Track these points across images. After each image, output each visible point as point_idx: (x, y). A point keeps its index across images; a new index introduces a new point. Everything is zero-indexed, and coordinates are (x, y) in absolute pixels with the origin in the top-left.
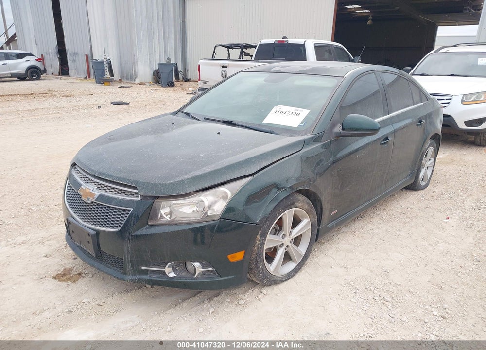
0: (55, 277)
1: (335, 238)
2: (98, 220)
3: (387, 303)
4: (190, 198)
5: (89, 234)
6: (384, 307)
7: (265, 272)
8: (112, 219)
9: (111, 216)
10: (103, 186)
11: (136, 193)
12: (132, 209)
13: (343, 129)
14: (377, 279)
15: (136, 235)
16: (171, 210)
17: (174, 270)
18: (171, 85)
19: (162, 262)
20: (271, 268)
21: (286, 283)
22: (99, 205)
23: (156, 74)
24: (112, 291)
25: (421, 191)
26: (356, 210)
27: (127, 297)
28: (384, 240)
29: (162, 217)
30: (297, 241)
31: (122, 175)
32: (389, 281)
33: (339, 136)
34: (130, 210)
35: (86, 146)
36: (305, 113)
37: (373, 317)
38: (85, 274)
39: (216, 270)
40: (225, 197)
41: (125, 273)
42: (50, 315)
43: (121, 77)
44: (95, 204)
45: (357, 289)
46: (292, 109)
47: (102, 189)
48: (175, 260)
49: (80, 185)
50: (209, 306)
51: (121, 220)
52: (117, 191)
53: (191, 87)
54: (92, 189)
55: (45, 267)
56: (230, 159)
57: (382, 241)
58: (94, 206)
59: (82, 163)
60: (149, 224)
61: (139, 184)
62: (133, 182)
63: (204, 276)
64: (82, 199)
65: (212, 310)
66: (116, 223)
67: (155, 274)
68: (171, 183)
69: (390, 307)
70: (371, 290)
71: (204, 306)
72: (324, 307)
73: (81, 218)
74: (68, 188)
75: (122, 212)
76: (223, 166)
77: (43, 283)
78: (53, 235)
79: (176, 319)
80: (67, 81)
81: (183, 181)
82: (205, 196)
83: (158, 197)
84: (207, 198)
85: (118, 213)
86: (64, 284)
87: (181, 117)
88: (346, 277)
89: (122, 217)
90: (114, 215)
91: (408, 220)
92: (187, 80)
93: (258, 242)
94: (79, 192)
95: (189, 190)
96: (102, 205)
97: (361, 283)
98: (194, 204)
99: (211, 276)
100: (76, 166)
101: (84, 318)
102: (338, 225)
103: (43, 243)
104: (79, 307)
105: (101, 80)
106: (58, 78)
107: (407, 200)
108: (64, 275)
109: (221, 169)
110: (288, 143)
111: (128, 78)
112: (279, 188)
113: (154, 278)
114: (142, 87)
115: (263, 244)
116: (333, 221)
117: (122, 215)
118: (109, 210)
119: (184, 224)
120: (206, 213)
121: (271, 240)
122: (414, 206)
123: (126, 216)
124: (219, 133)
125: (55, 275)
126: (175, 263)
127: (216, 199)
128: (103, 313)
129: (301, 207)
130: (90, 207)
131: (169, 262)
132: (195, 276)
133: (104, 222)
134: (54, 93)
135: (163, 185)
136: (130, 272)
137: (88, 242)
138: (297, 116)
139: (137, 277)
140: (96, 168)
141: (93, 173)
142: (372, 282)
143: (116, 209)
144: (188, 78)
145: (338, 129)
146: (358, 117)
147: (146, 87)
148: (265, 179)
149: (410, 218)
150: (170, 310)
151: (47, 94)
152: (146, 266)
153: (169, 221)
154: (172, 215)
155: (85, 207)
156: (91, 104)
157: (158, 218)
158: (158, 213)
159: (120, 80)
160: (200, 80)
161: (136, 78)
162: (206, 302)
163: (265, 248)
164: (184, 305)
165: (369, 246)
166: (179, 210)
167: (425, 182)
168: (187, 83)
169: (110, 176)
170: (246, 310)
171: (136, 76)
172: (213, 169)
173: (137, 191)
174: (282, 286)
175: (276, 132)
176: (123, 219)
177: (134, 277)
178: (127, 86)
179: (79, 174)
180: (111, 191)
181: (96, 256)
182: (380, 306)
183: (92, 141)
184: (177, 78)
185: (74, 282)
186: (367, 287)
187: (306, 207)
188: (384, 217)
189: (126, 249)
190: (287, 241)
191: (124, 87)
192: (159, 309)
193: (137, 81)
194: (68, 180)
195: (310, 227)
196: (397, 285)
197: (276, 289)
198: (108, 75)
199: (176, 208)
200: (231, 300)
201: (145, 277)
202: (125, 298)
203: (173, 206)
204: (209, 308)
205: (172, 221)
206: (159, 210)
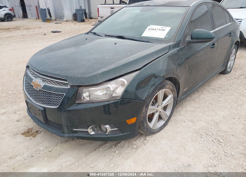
0: (23, 134)
1: (184, 104)
2: (44, 101)
3: (221, 143)
4: (102, 86)
5: (39, 110)
6: (220, 146)
7: (148, 128)
8: (53, 100)
9: (52, 98)
10: (46, 80)
11: (67, 84)
12: (65, 94)
13: (192, 38)
14: (212, 128)
15: (69, 110)
16: (89, 93)
17: (94, 130)
18: (83, 21)
19: (86, 126)
20: (151, 125)
21: (159, 133)
22: (44, 92)
23: (74, 15)
24: (57, 142)
25: (228, 74)
26: (196, 87)
27: (66, 146)
28: (212, 104)
29: (84, 98)
30: (165, 108)
31: (57, 72)
32: (220, 129)
33: (189, 43)
34: (64, 95)
35: (35, 55)
36: (168, 29)
37: (214, 153)
38: (41, 132)
39: (119, 130)
40: (123, 84)
41: (63, 133)
42: (20, 159)
43: (56, 18)
44: (42, 91)
45: (202, 135)
46: (159, 27)
47: (45, 81)
48: (94, 125)
49: (32, 79)
50: (115, 149)
51: (58, 101)
52: (55, 83)
53: (94, 22)
54: (39, 82)
55: (17, 127)
56: (124, 60)
57: (211, 105)
58: (41, 93)
59: (32, 65)
60: (76, 103)
61: (68, 78)
62: (64, 76)
63: (112, 133)
64: (34, 88)
65: (117, 152)
66: (55, 103)
67: (82, 133)
68: (89, 77)
69: (223, 146)
70: (210, 135)
71: (113, 150)
72: (184, 147)
73: (34, 99)
74: (26, 81)
75: (59, 96)
76: (121, 65)
77: (16, 138)
78: (22, 108)
79: (96, 159)
80: (27, 21)
81: (96, 75)
82: (111, 84)
83: (81, 86)
84: (112, 85)
85: (56, 96)
86: (28, 138)
87: (91, 36)
88: (194, 128)
89: (59, 99)
90: (54, 98)
91: (223, 91)
92: (91, 18)
93: (144, 111)
94: (32, 84)
95: (100, 81)
96: (46, 92)
97: (203, 131)
98: (103, 89)
99: (116, 133)
100: (29, 68)
101: (41, 160)
102: (187, 96)
103: (15, 113)
104: (37, 153)
105: (45, 20)
106: (22, 20)
107: (221, 80)
108: (28, 132)
109: (120, 66)
110: (160, 48)
111: (60, 18)
112: (156, 77)
113: (81, 136)
114: (68, 24)
115: (146, 112)
116: (184, 95)
117: (59, 98)
118: (50, 95)
119: (99, 102)
120: (112, 95)
121: (151, 109)
122: (225, 84)
123: (62, 99)
124: (116, 44)
125: (23, 133)
126: (94, 126)
127: (117, 86)
128: (52, 156)
129: (168, 89)
130: (39, 93)
131: (90, 126)
132: (107, 133)
133: (48, 102)
134: (20, 28)
135: (83, 78)
136: (67, 132)
137: (40, 114)
138: (163, 31)
139: (71, 135)
140: (41, 68)
141: (39, 72)
142: (210, 130)
143: (55, 94)
144: (92, 17)
145: (188, 39)
146: (201, 30)
147: (70, 23)
148: (147, 71)
149: (224, 90)
150: (92, 153)
151: (17, 28)
152: (76, 128)
153: (89, 101)
154: (91, 97)
155: (36, 93)
156: (41, 33)
157: (81, 99)
158: (82, 96)
159: (55, 20)
160: (99, 17)
161: (64, 18)
162: (114, 147)
163: (148, 114)
164: (101, 149)
165: (204, 108)
166: (95, 93)
167: (230, 69)
168: (91, 19)
169: (49, 73)
170: (138, 151)
171: (64, 17)
172: (115, 67)
173: (67, 82)
174: (157, 135)
175: (151, 42)
176: (60, 100)
177: (69, 135)
178: (59, 22)
179: (31, 72)
180: (51, 83)
181: (45, 123)
182: (217, 146)
183: (38, 52)
184: (86, 17)
185: (34, 137)
186: (208, 134)
187: (171, 88)
188: (210, 90)
189: (63, 119)
190: (160, 109)
191: (58, 23)
192: (86, 152)
193: (65, 19)
194: (25, 77)
195: (173, 100)
196: (225, 131)
197: (154, 137)
198: (48, 17)
199: (92, 92)
200: (128, 145)
201: (76, 135)
202: (65, 146)
203: (91, 91)
204: (116, 151)
205: (91, 101)
206: (82, 94)
